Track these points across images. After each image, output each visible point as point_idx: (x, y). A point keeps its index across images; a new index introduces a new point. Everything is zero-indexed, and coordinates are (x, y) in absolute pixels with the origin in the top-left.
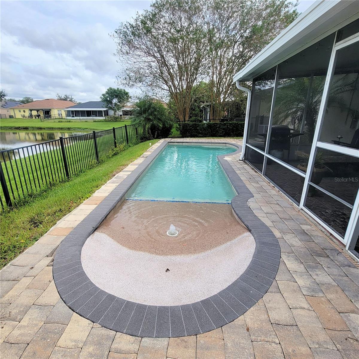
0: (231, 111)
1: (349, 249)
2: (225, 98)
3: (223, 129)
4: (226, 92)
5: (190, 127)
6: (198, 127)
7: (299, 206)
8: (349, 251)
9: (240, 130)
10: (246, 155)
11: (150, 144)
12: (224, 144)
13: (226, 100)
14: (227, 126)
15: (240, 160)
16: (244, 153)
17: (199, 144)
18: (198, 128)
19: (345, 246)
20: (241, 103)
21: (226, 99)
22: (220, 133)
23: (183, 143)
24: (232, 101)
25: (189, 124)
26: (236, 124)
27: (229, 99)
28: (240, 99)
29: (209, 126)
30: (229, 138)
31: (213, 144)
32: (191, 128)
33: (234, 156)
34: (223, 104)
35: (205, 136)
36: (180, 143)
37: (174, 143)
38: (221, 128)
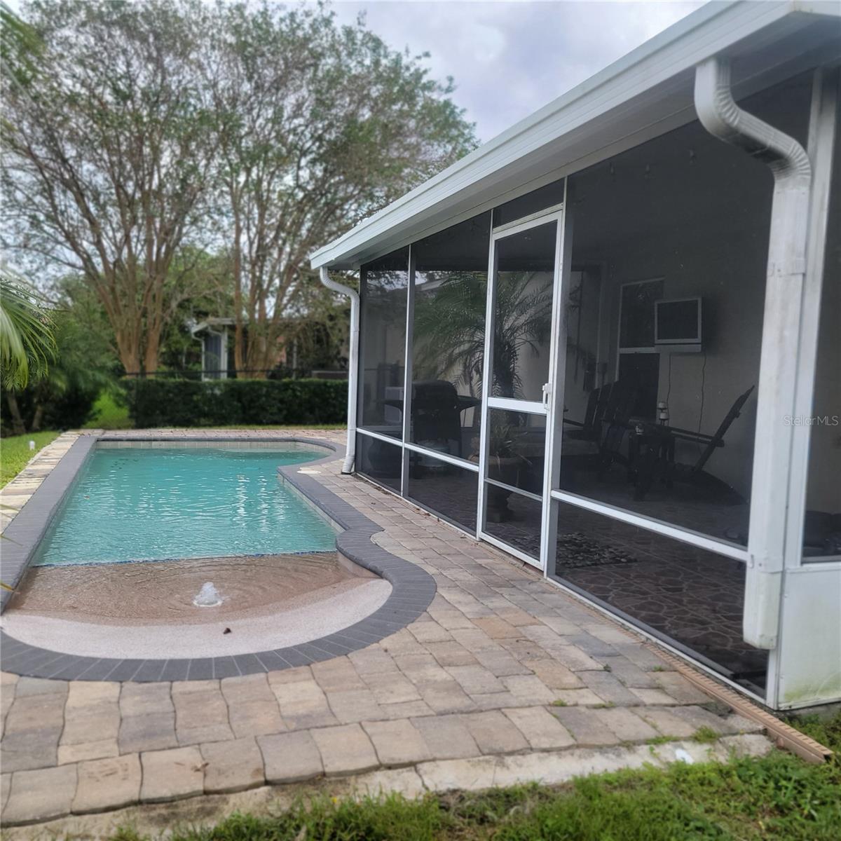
0: (300, 347)
1: (548, 575)
2: (279, 308)
3: (281, 401)
4: (282, 289)
5: (169, 391)
6: (195, 393)
7: (475, 536)
8: (548, 579)
9: (334, 406)
10: (360, 458)
11: (32, 443)
12: (289, 443)
13: (284, 314)
14: (294, 390)
15: (343, 473)
16: (354, 453)
17: (207, 443)
18: (195, 398)
19: (543, 572)
20: (329, 324)
21: (282, 310)
22: (272, 414)
23: (154, 443)
24: (303, 317)
25: (162, 385)
26: (319, 385)
27: (292, 311)
28: (327, 314)
29: (235, 392)
30: (303, 427)
31: (255, 443)
32: (171, 395)
33: (325, 466)
34: (274, 324)
35: (221, 420)
36: (142, 443)
37: (119, 443)
38: (274, 399)
